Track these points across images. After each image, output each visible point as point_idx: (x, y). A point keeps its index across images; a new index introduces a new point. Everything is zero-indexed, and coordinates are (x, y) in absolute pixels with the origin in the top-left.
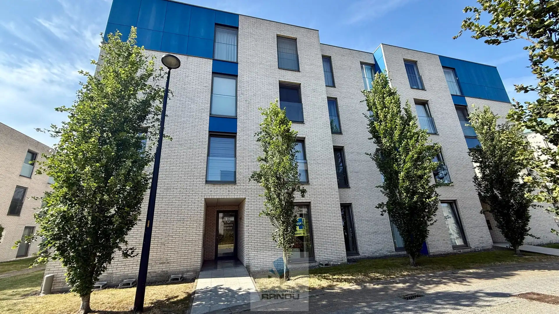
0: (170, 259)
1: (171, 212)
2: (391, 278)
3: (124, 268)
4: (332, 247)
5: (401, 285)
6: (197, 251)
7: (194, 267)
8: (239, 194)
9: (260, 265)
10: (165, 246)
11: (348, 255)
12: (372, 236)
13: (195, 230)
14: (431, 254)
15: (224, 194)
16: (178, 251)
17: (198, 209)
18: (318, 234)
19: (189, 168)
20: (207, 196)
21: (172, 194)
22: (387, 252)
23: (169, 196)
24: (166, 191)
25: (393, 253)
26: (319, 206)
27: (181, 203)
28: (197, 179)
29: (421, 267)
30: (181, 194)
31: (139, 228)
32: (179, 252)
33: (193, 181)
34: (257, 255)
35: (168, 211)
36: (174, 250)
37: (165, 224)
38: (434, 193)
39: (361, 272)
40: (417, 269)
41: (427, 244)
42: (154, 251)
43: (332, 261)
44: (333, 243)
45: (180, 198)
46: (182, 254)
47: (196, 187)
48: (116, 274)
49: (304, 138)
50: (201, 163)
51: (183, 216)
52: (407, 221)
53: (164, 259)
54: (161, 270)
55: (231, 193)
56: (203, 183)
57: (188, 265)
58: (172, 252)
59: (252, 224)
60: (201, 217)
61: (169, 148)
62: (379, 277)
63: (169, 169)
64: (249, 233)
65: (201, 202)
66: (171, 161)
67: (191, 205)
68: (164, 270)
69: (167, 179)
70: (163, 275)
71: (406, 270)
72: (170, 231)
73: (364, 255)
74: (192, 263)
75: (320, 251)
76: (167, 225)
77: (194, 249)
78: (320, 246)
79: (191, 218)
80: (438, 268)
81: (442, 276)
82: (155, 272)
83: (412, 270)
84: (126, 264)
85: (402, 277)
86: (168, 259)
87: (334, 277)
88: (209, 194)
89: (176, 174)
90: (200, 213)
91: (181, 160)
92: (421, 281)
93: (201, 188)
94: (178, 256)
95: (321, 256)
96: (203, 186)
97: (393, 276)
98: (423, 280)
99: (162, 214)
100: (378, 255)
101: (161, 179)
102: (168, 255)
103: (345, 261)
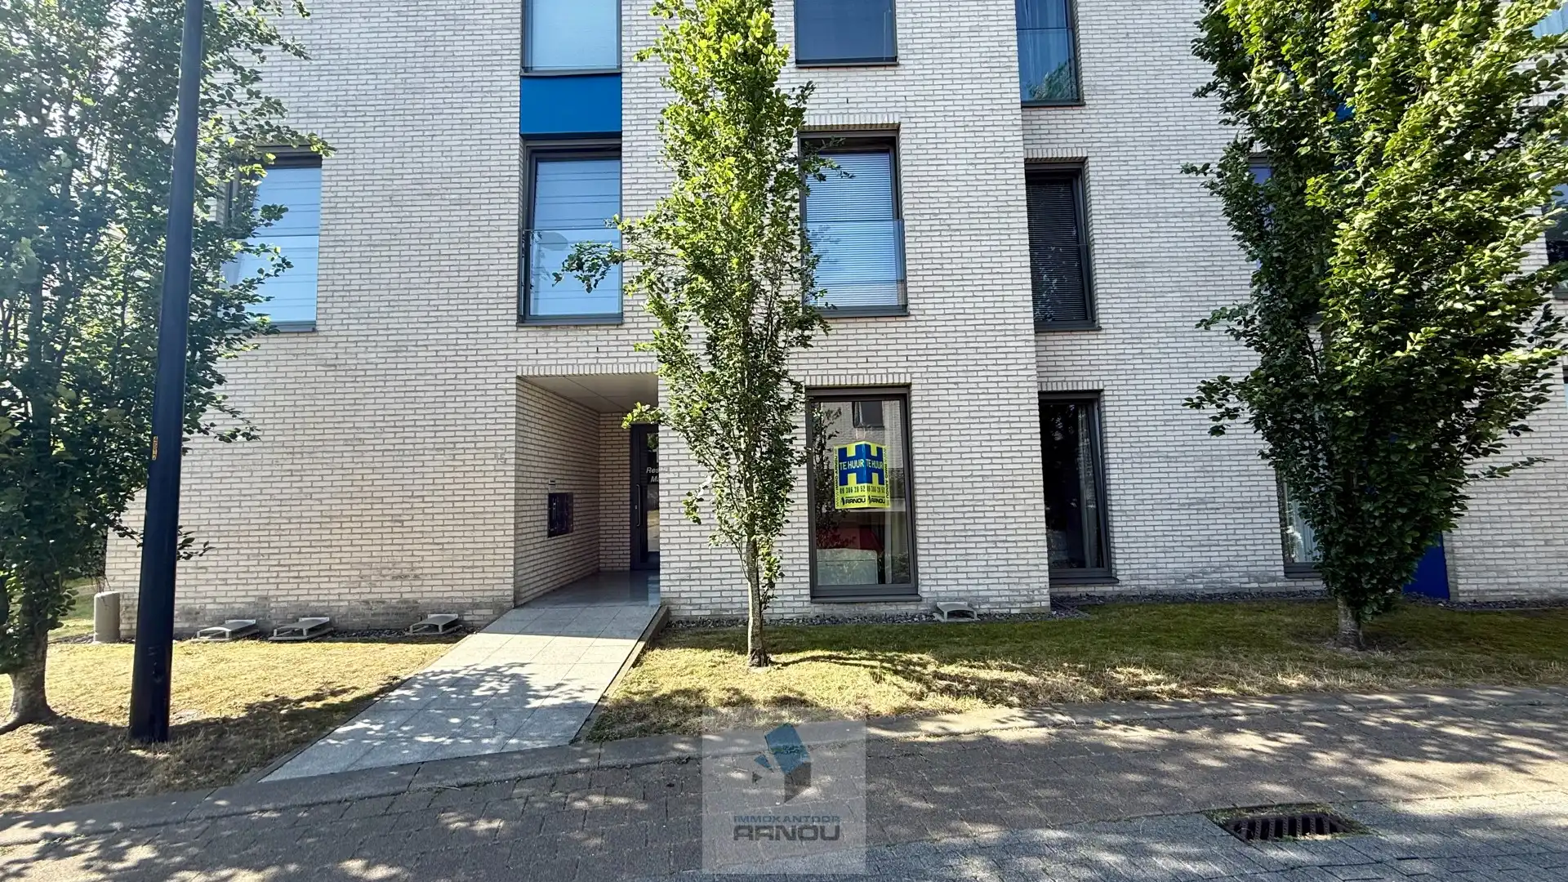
0: (422, 565)
1: (412, 423)
2: (1209, 696)
3: (295, 586)
4: (990, 551)
5: (1248, 742)
6: (501, 545)
7: (495, 593)
8: (635, 360)
9: (708, 601)
10: (402, 526)
11: (1054, 580)
12: (1183, 515)
13: (492, 480)
14: (1462, 600)
15: (580, 361)
16: (443, 544)
17: (495, 411)
18: (933, 504)
19: (462, 274)
20: (525, 368)
21: (414, 366)
22: (1246, 580)
23: (403, 372)
24: (394, 354)
25: (1274, 585)
26: (947, 398)
27: (442, 394)
28: (490, 312)
29: (1390, 658)
30: (439, 365)
31: (326, 472)
32: (446, 546)
33: (475, 318)
34: (699, 568)
35: (404, 420)
36: (431, 541)
37: (399, 458)
38: (1538, 313)
39: (1075, 655)
40: (1361, 667)
41: (1447, 557)
42: (375, 542)
43: (986, 600)
44: (994, 538)
45: (439, 377)
46: (456, 552)
47: (487, 338)
48: (277, 602)
49: (896, 129)
50: (498, 256)
51: (452, 434)
52: (1346, 451)
53: (404, 565)
54: (398, 596)
55: (605, 355)
56: (510, 323)
57: (476, 588)
58: (425, 547)
59: (681, 463)
60: (508, 438)
61: (393, 209)
62: (1149, 688)
63: (398, 281)
64: (672, 493)
65: (506, 389)
66: (403, 253)
67: (473, 398)
68: (405, 596)
69: (394, 315)
70: (404, 611)
71: (1308, 664)
72: (416, 482)
73: (1139, 586)
74: (486, 582)
75: (936, 564)
76: (406, 464)
77: (491, 539)
78: (938, 546)
79: (475, 442)
80: (1488, 670)
81: (1504, 715)
82: (383, 602)
83: (1337, 666)
84: (302, 574)
85: (1270, 701)
86: (417, 565)
87: (947, 669)
88: (530, 363)
89: (421, 297)
90: (503, 427)
91: (432, 247)
92: (1367, 733)
93: (503, 341)
94: (445, 558)
95: (940, 582)
96: (510, 335)
97: (1225, 691)
98: (1385, 723)
99: (386, 430)
100: (1201, 586)
101: (377, 315)
102: (415, 553)
103: (1043, 604)
